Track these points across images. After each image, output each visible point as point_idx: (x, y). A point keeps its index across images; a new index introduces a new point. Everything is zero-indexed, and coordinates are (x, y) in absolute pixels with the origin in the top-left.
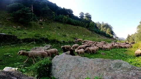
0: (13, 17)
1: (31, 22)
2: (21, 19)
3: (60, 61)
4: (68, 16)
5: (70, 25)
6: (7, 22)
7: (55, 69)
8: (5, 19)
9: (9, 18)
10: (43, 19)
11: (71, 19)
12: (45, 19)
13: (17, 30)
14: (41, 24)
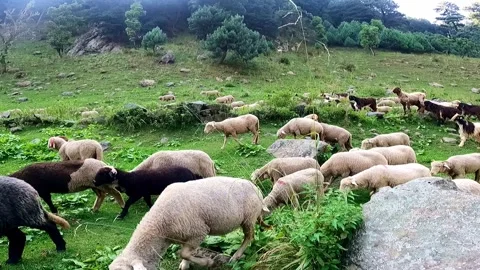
0: (211, 50)
1: (255, 59)
2: (230, 54)
3: (407, 216)
4: (379, 22)
5: (399, 54)
6: (201, 66)
7: (376, 246)
8: (195, 59)
9: (202, 56)
10: (286, 46)
11: (396, 31)
12: (292, 44)
13: (227, 86)
14: (284, 61)
